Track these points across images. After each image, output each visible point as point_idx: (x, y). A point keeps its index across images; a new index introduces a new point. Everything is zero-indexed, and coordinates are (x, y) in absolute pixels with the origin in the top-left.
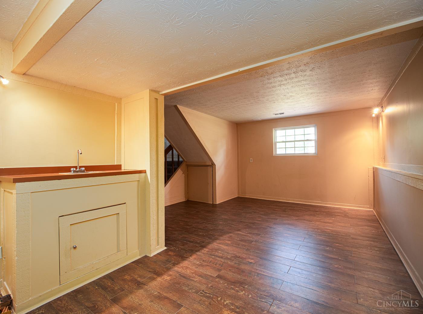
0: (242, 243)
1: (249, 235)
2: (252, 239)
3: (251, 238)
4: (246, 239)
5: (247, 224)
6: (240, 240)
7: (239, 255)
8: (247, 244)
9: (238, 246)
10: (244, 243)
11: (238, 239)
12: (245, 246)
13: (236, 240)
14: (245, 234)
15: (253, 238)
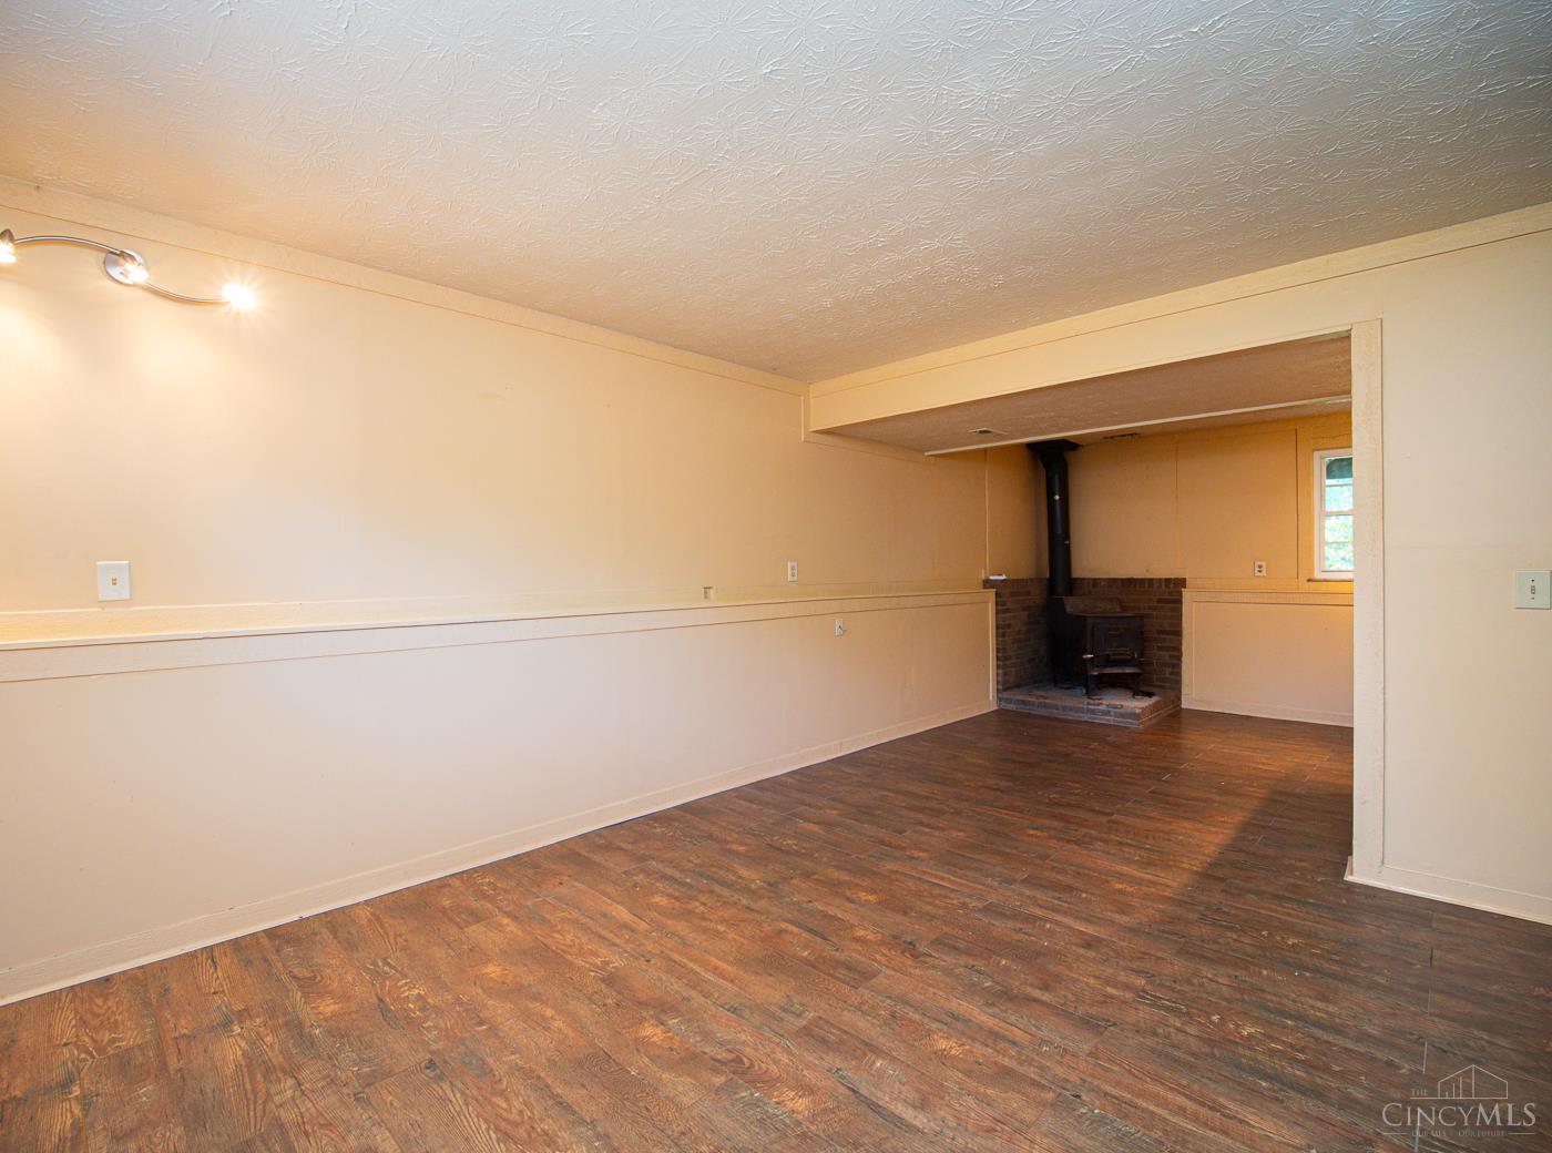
0: (1068, 880)
1: (1039, 912)
2: (1028, 892)
3: (1028, 897)
4: (1050, 893)
5: (1046, 997)
6: (1075, 892)
7: (1069, 846)
8: (1046, 874)
9: (1081, 870)
10: (1059, 877)
11: (1084, 895)
12: (1053, 868)
13: (1092, 894)
14: (1059, 918)
15: (1020, 894)
